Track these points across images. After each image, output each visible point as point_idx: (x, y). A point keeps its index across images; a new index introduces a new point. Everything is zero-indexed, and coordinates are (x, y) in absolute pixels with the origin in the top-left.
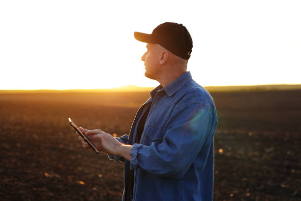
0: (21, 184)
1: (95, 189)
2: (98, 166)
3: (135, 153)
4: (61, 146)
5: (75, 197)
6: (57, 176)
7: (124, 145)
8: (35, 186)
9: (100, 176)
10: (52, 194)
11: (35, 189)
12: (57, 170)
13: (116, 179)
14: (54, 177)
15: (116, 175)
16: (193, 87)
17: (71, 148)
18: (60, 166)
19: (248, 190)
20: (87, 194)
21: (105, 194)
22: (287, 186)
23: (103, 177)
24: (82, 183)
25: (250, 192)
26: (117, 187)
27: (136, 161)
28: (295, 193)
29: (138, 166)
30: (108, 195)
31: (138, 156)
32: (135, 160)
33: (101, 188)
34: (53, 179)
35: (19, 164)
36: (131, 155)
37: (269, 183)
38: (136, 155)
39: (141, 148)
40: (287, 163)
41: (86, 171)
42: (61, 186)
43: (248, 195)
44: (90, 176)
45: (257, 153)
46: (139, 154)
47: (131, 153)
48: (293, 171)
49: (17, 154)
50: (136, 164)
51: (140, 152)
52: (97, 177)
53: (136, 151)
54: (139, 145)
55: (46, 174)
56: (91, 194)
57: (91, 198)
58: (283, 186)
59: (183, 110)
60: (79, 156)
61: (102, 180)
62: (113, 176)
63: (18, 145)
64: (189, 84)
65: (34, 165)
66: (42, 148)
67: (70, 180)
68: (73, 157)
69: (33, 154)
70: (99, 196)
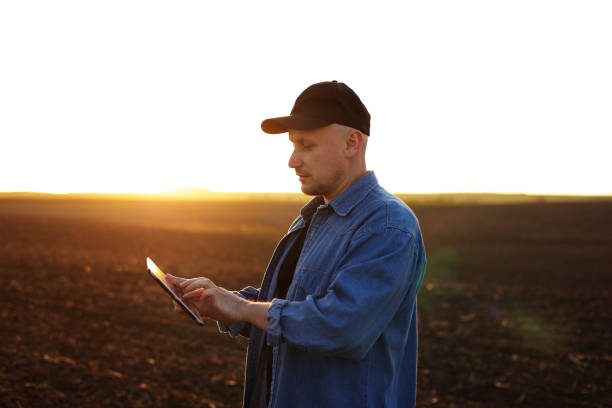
1: (144, 386)
2: (144, 343)
3: (276, 316)
4: (69, 304)
5: (108, 401)
6: (68, 360)
7: (252, 303)
8: (28, 379)
9: (152, 361)
10: (62, 395)
11: (28, 385)
12: (65, 349)
13: (183, 368)
14: (63, 362)
15: (182, 360)
16: (385, 200)
17: (90, 308)
18: (73, 341)
19: (434, 392)
20: (130, 396)
21: (165, 396)
22: (507, 386)
23: (156, 364)
24: (118, 375)
25: (437, 395)
26: (186, 382)
27: (279, 330)
28: (522, 398)
29: (282, 339)
30: (171, 397)
31: (283, 320)
32: (276, 328)
33: (155, 384)
34: (62, 366)
36: (269, 319)
37: (472, 378)
38: (278, 318)
40: (502, 342)
41: (124, 352)
42: (78, 381)
43: (435, 400)
44: (131, 362)
45: (444, 324)
46: (284, 317)
47: (268, 315)
48: (515, 357)
50: (278, 334)
51: (284, 314)
52: (144, 363)
53: (278, 311)
54: (283, 301)
55: (47, 357)
56: (137, 396)
57: (139, 403)
58: (499, 385)
59: (367, 240)
60: (107, 324)
61: (155, 370)
62: (176, 362)
64: (376, 195)
65: (19, 338)
66: (31, 306)
67: (95, 369)
68: (95, 325)
69: (16, 319)
70: (153, 399)
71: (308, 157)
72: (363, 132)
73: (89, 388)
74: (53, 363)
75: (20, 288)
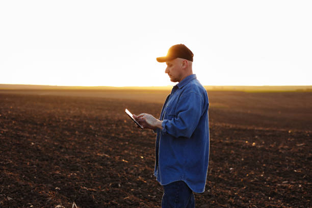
0: (78, 159)
1: (136, 166)
4: (113, 135)
6: (107, 155)
8: (89, 162)
9: (142, 157)
10: (101, 167)
11: (88, 163)
12: (107, 152)
14: (105, 156)
17: (122, 136)
18: (111, 149)
20: (129, 169)
21: (143, 169)
23: (144, 158)
27: (165, 130)
33: (141, 165)
35: (77, 147)
36: (162, 126)
39: (167, 122)
41: (131, 154)
42: (109, 163)
44: (133, 157)
49: (76, 139)
51: (166, 125)
52: (139, 158)
55: (98, 154)
56: (132, 169)
57: (132, 172)
60: (127, 143)
61: (143, 160)
63: (77, 132)
65: (89, 147)
66: (96, 136)
67: (117, 159)
68: (122, 144)
69: (89, 140)
70: (138, 170)
71: (171, 69)
72: (190, 60)
73: (113, 165)
74: (100, 156)
75: (93, 128)
